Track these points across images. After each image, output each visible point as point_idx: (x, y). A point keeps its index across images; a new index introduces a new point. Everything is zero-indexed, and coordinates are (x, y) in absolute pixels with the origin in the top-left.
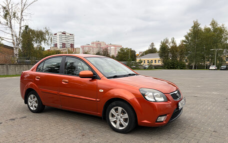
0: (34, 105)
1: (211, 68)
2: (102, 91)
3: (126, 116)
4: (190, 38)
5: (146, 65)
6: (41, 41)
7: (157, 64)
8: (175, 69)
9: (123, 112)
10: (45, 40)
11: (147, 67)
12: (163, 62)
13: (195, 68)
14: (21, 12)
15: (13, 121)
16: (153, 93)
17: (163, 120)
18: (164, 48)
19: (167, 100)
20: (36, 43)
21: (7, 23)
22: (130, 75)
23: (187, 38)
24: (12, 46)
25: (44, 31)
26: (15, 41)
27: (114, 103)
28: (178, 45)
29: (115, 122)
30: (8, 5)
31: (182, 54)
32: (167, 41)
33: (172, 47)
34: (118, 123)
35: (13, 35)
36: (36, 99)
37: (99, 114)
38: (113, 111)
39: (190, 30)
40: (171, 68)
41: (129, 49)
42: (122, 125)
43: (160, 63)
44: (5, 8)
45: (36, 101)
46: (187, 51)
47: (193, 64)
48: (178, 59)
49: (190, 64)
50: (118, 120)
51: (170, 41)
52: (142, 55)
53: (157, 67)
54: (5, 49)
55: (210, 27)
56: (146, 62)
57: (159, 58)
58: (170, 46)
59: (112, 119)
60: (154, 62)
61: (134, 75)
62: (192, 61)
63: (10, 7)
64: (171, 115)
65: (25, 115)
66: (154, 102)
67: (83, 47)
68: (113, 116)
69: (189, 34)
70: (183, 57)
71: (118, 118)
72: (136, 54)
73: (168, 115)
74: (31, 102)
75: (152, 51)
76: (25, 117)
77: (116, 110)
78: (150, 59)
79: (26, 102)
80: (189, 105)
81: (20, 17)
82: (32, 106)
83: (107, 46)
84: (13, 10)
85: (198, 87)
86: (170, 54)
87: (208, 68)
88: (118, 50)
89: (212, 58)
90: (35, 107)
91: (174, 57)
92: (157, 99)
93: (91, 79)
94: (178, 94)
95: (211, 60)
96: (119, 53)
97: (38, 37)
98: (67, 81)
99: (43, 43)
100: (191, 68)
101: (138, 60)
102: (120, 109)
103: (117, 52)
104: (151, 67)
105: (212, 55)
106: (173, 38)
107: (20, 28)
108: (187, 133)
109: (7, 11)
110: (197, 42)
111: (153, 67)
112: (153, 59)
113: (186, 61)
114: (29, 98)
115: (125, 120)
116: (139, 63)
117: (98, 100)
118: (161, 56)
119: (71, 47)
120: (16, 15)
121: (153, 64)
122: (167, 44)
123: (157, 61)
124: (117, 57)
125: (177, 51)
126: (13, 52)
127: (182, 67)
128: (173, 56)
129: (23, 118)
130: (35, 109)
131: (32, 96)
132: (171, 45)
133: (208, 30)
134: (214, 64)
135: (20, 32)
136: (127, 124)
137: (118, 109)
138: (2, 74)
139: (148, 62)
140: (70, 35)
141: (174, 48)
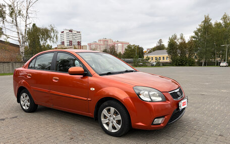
0: (26, 105)
1: (221, 64)
2: (94, 89)
3: (119, 117)
4: (199, 34)
5: (154, 62)
6: (47, 39)
7: (165, 61)
8: (184, 65)
9: (116, 113)
10: (50, 37)
11: (155, 64)
12: (171, 59)
13: (205, 65)
14: (26, 10)
15: (2, 121)
16: (149, 92)
17: (160, 122)
18: (172, 44)
19: (166, 99)
20: (42, 40)
21: (13, 21)
22: (127, 71)
23: (196, 33)
24: (18, 44)
25: (49, 28)
26: (21, 39)
27: (106, 103)
28: (187, 42)
29: (107, 124)
30: (13, 3)
31: (191, 50)
32: (175, 37)
33: (181, 44)
34: (111, 125)
35: (18, 33)
36: (28, 98)
37: (91, 114)
38: (105, 112)
39: (200, 26)
40: (179, 65)
41: (136, 46)
42: (115, 127)
43: (168, 60)
44: (10, 6)
45: (28, 100)
46: (196, 47)
47: (203, 61)
48: (187, 56)
49: (199, 60)
50: (110, 122)
51: (179, 37)
52: (150, 52)
53: (165, 64)
54: (11, 47)
55: (221, 22)
56: (154, 59)
57: (167, 55)
58: (178, 42)
59: (104, 121)
60: (162, 58)
61: (132, 71)
62: (202, 58)
63: (15, 5)
64: (170, 116)
65: (17, 114)
66: (150, 101)
67: (90, 45)
68: (105, 117)
69: (199, 30)
70: (192, 54)
71: (111, 119)
72: (144, 51)
73: (166, 117)
74: (23, 101)
75: (160, 48)
76: (16, 117)
77: (109, 111)
78: (158, 56)
79: (19, 101)
80: (194, 104)
81: (25, 15)
82: (24, 105)
83: (115, 43)
84: (18, 8)
85: (206, 85)
86: (179, 51)
87: (218, 64)
88: (126, 47)
89: (223, 54)
90: (28, 106)
91: (183, 53)
92: (153, 98)
93: (82, 76)
94: (178, 93)
95: (222, 56)
96: (126, 50)
97: (43, 34)
98: (58, 78)
99: (48, 40)
100: (200, 64)
101: (145, 57)
102: (112, 109)
103: (124, 49)
104: (159, 64)
105: (223, 51)
106: (182, 34)
107: (26, 26)
108: (188, 137)
109: (12, 9)
110: (207, 38)
111: (161, 64)
112: (162, 56)
113: (196, 57)
114: (22, 97)
115: (118, 122)
116: (146, 59)
117: (89, 99)
118: (169, 53)
119: (78, 44)
120: (21, 12)
121: (160, 61)
122: (175, 41)
123: (165, 58)
124: (124, 54)
125: (185, 47)
126: (19, 50)
127: (191, 64)
128: (181, 53)
129: (13, 118)
130: (27, 108)
131: (24, 94)
132: (180, 41)
133: (218, 25)
134: (224, 61)
135: (26, 30)
136: (120, 127)
137: (110, 109)
138: (8, 72)
139: (156, 59)
140: (77, 32)
141: (183, 44)
